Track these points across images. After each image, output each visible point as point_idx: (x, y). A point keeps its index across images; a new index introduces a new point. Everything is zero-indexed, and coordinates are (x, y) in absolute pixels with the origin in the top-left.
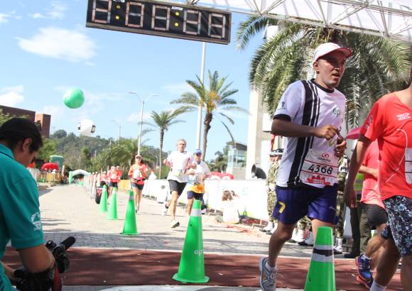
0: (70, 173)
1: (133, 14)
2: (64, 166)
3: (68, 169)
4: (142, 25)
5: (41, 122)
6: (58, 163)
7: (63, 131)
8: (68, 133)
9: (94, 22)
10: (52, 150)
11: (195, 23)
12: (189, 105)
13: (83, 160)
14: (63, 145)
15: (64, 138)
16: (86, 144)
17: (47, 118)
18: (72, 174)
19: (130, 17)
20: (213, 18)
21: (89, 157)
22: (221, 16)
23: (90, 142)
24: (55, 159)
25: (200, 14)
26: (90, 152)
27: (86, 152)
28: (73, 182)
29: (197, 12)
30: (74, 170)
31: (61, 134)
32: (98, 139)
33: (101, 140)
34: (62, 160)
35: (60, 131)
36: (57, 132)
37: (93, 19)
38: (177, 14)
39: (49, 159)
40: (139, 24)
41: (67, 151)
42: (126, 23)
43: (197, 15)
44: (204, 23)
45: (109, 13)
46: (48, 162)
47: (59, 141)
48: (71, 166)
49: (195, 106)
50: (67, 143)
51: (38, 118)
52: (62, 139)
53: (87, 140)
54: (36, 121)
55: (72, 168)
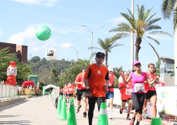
0: (44, 87)
2: (38, 83)
3: (42, 85)
5: (21, 51)
6: (34, 81)
7: (38, 57)
10: (29, 72)
12: (123, 32)
13: (52, 78)
14: (38, 67)
15: (38, 62)
16: (55, 66)
17: (25, 48)
21: (56, 75)
23: (58, 64)
24: (31, 78)
26: (58, 71)
27: (54, 71)
28: (45, 94)
30: (46, 85)
31: (36, 59)
32: (63, 61)
33: (66, 62)
34: (36, 79)
35: (36, 57)
36: (32, 58)
39: (27, 78)
41: (41, 71)
46: (27, 80)
48: (44, 82)
49: (128, 33)
50: (41, 65)
51: (19, 49)
52: (37, 63)
53: (55, 63)
54: (17, 51)
55: (44, 84)
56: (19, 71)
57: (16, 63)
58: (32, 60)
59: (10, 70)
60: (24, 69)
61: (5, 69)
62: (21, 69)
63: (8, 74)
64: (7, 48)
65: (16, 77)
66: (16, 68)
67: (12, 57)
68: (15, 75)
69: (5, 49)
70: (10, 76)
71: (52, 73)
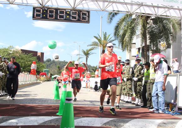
0: (52, 76)
1: (50, 14)
2: (49, 74)
3: (51, 75)
4: (54, 18)
5: (40, 56)
6: (46, 73)
8: (52, 60)
9: (35, 18)
10: (44, 67)
11: (76, 16)
13: (57, 71)
14: (50, 65)
15: (50, 62)
16: (60, 64)
17: (42, 54)
18: (53, 77)
19: (49, 15)
20: (83, 13)
21: (60, 70)
22: (86, 12)
24: (45, 71)
25: (77, 12)
26: (61, 67)
27: (59, 67)
29: (76, 11)
30: (54, 75)
31: (49, 60)
32: (64, 62)
33: (66, 62)
34: (48, 71)
35: (48, 59)
37: (35, 17)
38: (68, 13)
39: (43, 71)
40: (53, 17)
41: (51, 67)
42: (48, 18)
43: (76, 12)
44: (79, 16)
45: (41, 14)
47: (48, 63)
48: (52, 73)
50: (51, 64)
51: (39, 54)
52: (49, 63)
53: (60, 63)
54: (38, 55)
56: (38, 67)
57: (36, 62)
58: (46, 61)
59: (33, 66)
60: (41, 66)
61: (30, 66)
62: (40, 66)
63: (32, 68)
64: (31, 54)
65: (36, 70)
66: (36, 65)
67: (34, 59)
68: (36, 69)
69: (30, 54)
70: (33, 69)
71: (57, 68)
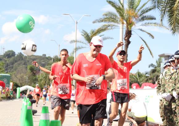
0: (18, 89)
2: (11, 84)
3: (16, 86)
6: (5, 81)
7: (12, 51)
12: (110, 24)
14: (13, 64)
15: (13, 57)
18: (19, 90)
21: (34, 74)
27: (32, 69)
28: (20, 98)
30: (22, 86)
31: (10, 54)
32: (44, 57)
33: (47, 58)
34: (9, 79)
35: (9, 51)
36: (6, 52)
41: (16, 69)
48: (18, 82)
49: (116, 24)
50: (16, 62)
52: (12, 59)
53: (34, 59)
55: (19, 85)
58: (5, 55)
71: (29, 71)
